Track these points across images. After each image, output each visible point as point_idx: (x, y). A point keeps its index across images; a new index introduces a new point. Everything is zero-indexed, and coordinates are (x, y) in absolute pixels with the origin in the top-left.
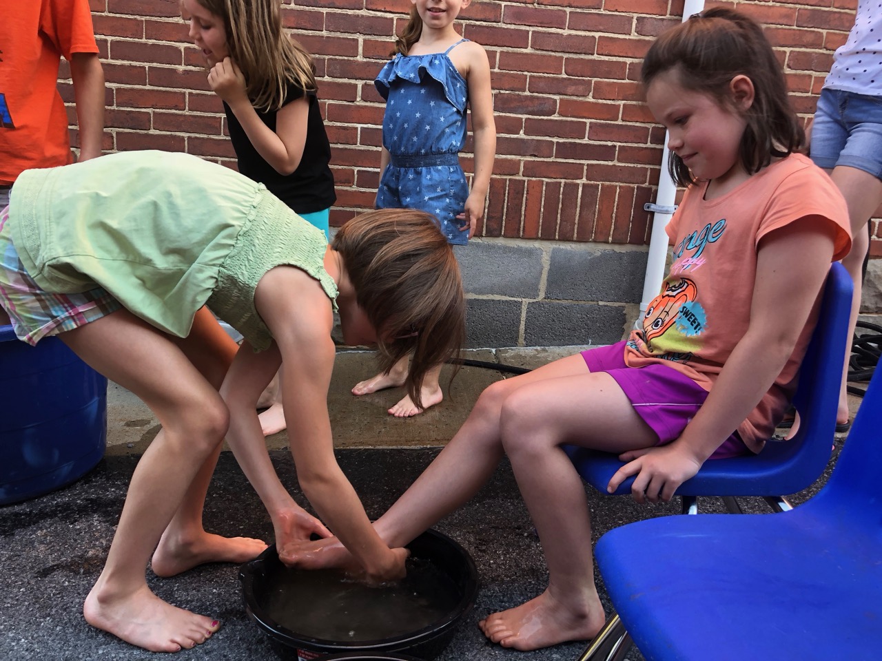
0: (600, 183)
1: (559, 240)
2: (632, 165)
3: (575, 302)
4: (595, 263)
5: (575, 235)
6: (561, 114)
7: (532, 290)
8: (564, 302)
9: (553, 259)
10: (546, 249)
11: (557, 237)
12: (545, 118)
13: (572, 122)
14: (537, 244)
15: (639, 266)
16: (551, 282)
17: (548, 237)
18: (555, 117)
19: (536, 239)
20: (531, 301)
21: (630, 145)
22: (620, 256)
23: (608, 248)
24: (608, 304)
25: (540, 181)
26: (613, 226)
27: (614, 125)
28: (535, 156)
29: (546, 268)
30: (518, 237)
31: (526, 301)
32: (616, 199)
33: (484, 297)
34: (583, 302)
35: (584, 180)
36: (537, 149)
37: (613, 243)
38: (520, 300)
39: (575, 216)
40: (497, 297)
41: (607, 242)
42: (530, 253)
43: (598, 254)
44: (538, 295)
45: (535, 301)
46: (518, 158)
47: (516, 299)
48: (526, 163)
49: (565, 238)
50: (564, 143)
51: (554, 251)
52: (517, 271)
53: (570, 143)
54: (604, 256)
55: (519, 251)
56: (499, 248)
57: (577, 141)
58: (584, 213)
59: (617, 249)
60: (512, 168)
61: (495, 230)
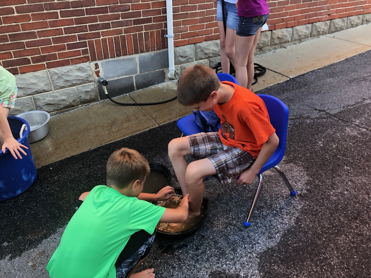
0: (149, 31)
1: (140, 53)
2: (158, 23)
3: (149, 72)
4: (153, 58)
5: (145, 50)
6: (132, 10)
7: (135, 72)
8: (146, 73)
9: (139, 59)
10: (137, 57)
12: (127, 12)
13: (136, 12)
14: (133, 56)
15: (166, 56)
16: (140, 67)
17: (136, 52)
18: (131, 11)
19: (133, 54)
21: (156, 16)
22: (160, 54)
23: (156, 52)
24: (159, 70)
25: (130, 34)
26: (156, 45)
27: (150, 10)
28: (127, 26)
29: (138, 63)
30: (127, 55)
31: (134, 76)
32: (155, 35)
33: (121, 78)
34: (151, 71)
35: (144, 31)
37: (157, 50)
38: (132, 76)
39: (143, 43)
40: (125, 77)
41: (155, 50)
42: (132, 59)
43: (153, 55)
44: (137, 73)
45: (137, 75)
46: (121, 28)
48: (124, 29)
49: (142, 52)
50: (135, 20)
51: (139, 57)
52: (129, 66)
53: (137, 19)
54: (155, 55)
55: (128, 59)
56: (122, 60)
57: (139, 18)
58: (146, 42)
59: (159, 51)
60: (120, 32)
61: (119, 54)
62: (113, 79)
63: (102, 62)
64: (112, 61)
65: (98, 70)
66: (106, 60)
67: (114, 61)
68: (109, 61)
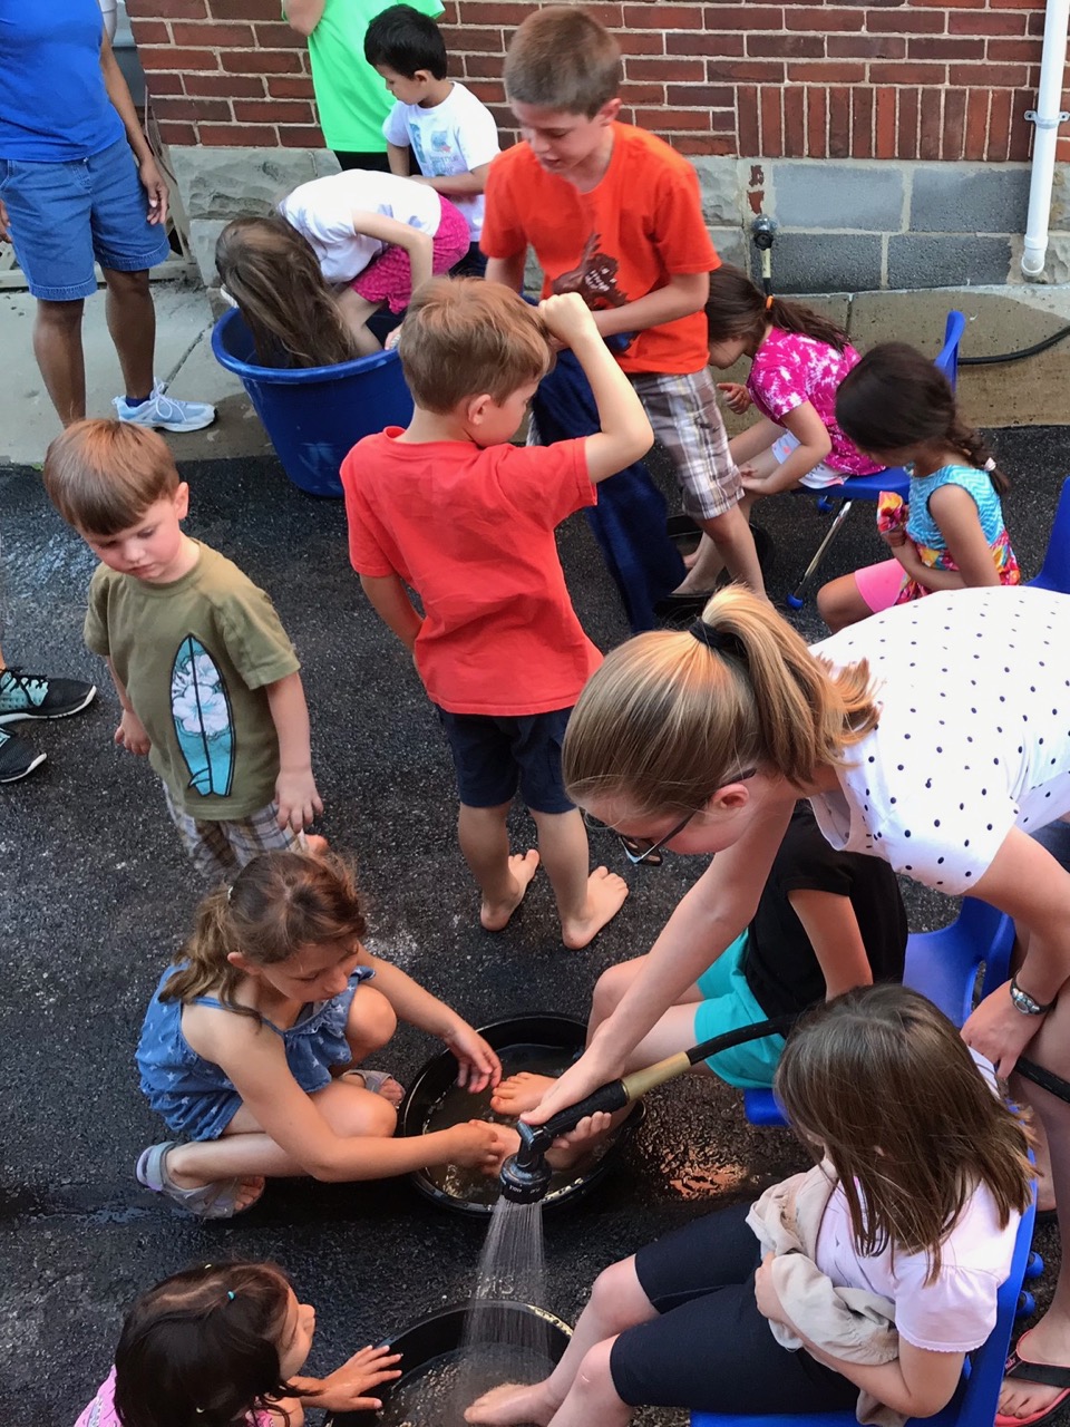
0: (967, 88)
1: (921, 159)
2: (1007, 63)
3: (949, 235)
4: (969, 186)
5: (941, 153)
6: (912, 4)
7: (893, 223)
8: (934, 235)
9: (915, 182)
10: (906, 171)
11: (918, 156)
12: (892, 9)
13: (926, 12)
14: (893, 165)
16: (915, 211)
17: (907, 155)
18: (904, 8)
19: (893, 158)
20: (893, 234)
21: (1002, 38)
22: (1000, 177)
23: (985, 167)
24: (990, 235)
25: (890, 88)
26: (987, 141)
27: (980, 14)
28: (883, 57)
29: (908, 194)
30: (870, 157)
31: (886, 235)
32: (990, 107)
33: (835, 232)
34: (956, 234)
35: (947, 85)
36: (885, 49)
37: (989, 160)
38: (878, 233)
39: (938, 129)
40: (850, 231)
41: (981, 160)
42: (887, 176)
43: (971, 175)
44: (901, 227)
45: (897, 234)
46: (862, 60)
47: (873, 233)
48: (873, 66)
49: (928, 156)
50: (918, 40)
51: (917, 173)
52: (873, 199)
53: (926, 39)
54: (981, 179)
55: (872, 173)
56: (849, 171)
57: (935, 36)
58: (949, 125)
59: (996, 167)
60: (855, 74)
61: (840, 150)
62: (807, 232)
63: (776, 168)
64: (814, 167)
65: (757, 188)
66: (789, 161)
67: (822, 169)
68: (803, 167)
